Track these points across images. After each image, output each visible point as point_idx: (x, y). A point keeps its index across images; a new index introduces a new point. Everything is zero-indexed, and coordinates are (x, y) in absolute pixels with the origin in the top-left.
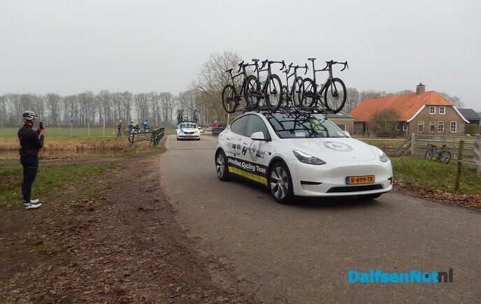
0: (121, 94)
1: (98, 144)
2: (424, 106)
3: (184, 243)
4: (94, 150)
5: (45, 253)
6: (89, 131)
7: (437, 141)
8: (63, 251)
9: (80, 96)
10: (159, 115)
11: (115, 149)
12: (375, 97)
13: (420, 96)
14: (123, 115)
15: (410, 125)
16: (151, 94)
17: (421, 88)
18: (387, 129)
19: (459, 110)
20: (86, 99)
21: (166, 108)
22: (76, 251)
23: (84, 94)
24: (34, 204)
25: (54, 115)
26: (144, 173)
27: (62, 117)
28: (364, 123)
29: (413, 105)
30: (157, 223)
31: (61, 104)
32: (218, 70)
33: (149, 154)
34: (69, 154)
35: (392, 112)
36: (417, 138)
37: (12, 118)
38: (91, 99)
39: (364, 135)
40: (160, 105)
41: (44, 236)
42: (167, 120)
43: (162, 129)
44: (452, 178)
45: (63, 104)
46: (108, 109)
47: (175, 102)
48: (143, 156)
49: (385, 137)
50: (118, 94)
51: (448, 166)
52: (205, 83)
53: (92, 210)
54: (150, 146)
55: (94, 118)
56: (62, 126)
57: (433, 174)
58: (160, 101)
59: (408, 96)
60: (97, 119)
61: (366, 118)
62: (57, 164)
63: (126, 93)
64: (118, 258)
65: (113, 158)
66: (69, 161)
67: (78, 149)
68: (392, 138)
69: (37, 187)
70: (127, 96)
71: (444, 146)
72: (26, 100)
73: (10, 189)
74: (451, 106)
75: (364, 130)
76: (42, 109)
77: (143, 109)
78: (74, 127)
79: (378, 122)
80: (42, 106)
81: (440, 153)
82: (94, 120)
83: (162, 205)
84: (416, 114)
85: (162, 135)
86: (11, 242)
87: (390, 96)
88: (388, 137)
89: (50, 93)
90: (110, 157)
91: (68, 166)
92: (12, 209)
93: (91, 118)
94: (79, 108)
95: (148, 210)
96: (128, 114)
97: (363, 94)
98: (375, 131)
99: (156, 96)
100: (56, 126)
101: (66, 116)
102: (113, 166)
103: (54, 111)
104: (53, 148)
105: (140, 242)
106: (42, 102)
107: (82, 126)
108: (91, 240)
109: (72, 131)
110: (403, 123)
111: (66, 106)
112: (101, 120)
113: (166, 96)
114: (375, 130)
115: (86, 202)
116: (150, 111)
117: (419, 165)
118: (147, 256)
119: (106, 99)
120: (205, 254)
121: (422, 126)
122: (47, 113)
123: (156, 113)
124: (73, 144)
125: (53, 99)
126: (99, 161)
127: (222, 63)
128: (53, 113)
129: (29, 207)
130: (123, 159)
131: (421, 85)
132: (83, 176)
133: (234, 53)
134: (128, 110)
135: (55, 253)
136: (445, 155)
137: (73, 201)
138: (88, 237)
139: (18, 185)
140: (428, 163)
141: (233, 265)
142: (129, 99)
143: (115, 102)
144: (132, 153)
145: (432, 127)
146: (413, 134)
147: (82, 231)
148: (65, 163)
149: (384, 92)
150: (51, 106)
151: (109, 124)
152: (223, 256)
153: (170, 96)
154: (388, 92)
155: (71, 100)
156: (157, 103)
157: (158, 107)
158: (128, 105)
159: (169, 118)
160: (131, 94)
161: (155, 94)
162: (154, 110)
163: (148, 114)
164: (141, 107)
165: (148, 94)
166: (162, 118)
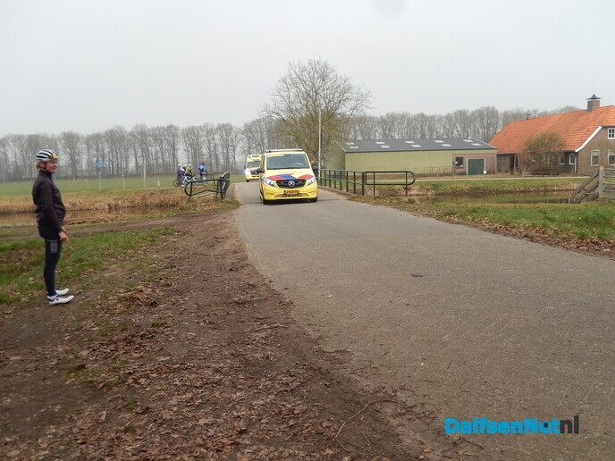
0: (163, 128)
1: (138, 200)
2: (600, 128)
4: (133, 208)
6: (124, 183)
9: (106, 133)
10: (216, 156)
11: (162, 206)
13: (592, 115)
14: (168, 159)
15: (580, 155)
16: (204, 126)
17: (593, 101)
18: (546, 162)
20: (115, 139)
21: (226, 145)
22: (143, 381)
23: (111, 131)
25: (74, 162)
27: (84, 165)
28: (511, 156)
29: (583, 127)
31: (82, 146)
33: (216, 211)
34: (101, 216)
35: (553, 139)
36: (607, 173)
37: (17, 168)
38: (123, 137)
39: (512, 174)
40: (217, 142)
42: (228, 163)
43: (227, 176)
45: (84, 146)
46: (145, 151)
47: (239, 136)
48: (208, 214)
49: (544, 175)
50: (158, 129)
52: (283, 106)
53: (153, 304)
55: (127, 164)
56: (85, 177)
58: (217, 137)
59: (571, 115)
60: (132, 165)
61: (513, 148)
62: (86, 230)
63: (170, 127)
65: (163, 220)
66: (102, 226)
67: (110, 208)
68: (554, 175)
69: (63, 267)
70: (171, 130)
72: (33, 142)
73: (22, 270)
75: (512, 167)
77: (195, 148)
78: (103, 177)
79: (533, 153)
82: (127, 167)
84: (591, 138)
85: (229, 183)
87: (545, 117)
88: (549, 174)
89: (66, 131)
90: (161, 217)
91: (102, 233)
93: (124, 164)
94: (107, 150)
96: (174, 155)
97: (506, 114)
98: (528, 167)
99: (212, 129)
100: (77, 178)
101: (89, 162)
102: (168, 231)
103: (72, 156)
104: (77, 208)
106: (56, 145)
107: (111, 176)
109: (101, 184)
110: (569, 154)
111: (89, 148)
112: (137, 166)
113: (225, 129)
114: (528, 164)
115: (141, 291)
116: (205, 151)
119: (142, 137)
121: (596, 157)
122: (64, 159)
123: (213, 154)
124: (103, 201)
125: (70, 139)
126: (145, 224)
127: (306, 77)
128: (71, 159)
130: (180, 219)
131: (594, 98)
132: (127, 248)
134: (174, 150)
139: (33, 264)
142: (174, 136)
143: (155, 140)
144: (190, 211)
145: (612, 158)
146: (602, 168)
149: (535, 111)
150: (68, 150)
153: (231, 128)
154: (541, 110)
155: (94, 140)
156: (213, 139)
157: (215, 145)
158: (174, 143)
159: (231, 160)
160: (176, 129)
161: (210, 127)
162: (209, 149)
163: (202, 155)
164: (191, 145)
165: (200, 128)
166: (222, 160)
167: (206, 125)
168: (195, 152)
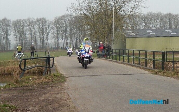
10: (36, 39)
16: (27, 19)
21: (42, 32)
40: (36, 30)
42: (43, 43)
47: (51, 26)
58: (36, 27)
63: (5, 20)
99: (33, 22)
113: (42, 22)
116: (28, 36)
123: (33, 38)
134: (7, 35)
142: (7, 25)
153: (45, 21)
156: (34, 28)
157: (35, 32)
158: (7, 31)
159: (45, 42)
160: (9, 21)
161: (31, 20)
162: (31, 34)
163: (26, 38)
164: (19, 32)
165: (25, 20)
166: (39, 42)
167: (29, 18)
168: (21, 36)
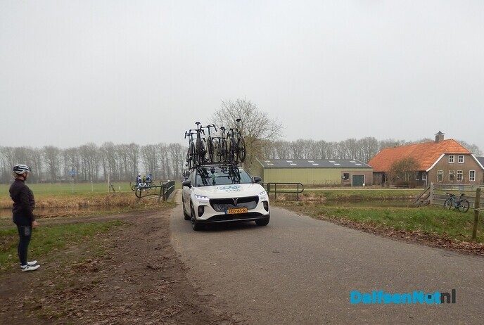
0: (127, 146)
1: (103, 200)
2: (444, 155)
3: (195, 302)
4: (99, 206)
5: (44, 317)
6: (92, 186)
7: (456, 190)
8: (65, 314)
9: (81, 148)
10: (168, 168)
11: (121, 205)
12: (393, 146)
13: (439, 145)
14: (130, 169)
15: (429, 174)
16: (159, 145)
17: (440, 136)
18: (406, 179)
19: (477, 158)
20: (88, 152)
21: (176, 160)
22: (79, 314)
23: (85, 147)
24: (32, 265)
25: (53, 170)
26: (153, 230)
27: (62, 172)
28: (383, 174)
29: (432, 154)
30: (167, 282)
31: (60, 158)
32: (231, 119)
33: (158, 209)
35: (412, 162)
36: (436, 187)
38: (94, 152)
39: (383, 186)
40: (169, 157)
41: (43, 300)
43: (172, 183)
44: (470, 226)
45: (62, 157)
46: (112, 163)
48: (152, 211)
49: (404, 187)
50: (123, 146)
51: (467, 215)
53: (96, 270)
54: (159, 201)
55: (97, 173)
56: (62, 182)
57: (452, 224)
58: (169, 153)
59: (426, 144)
60: (101, 173)
61: (385, 167)
62: (57, 222)
63: (132, 145)
64: (124, 319)
65: (118, 215)
66: (70, 219)
67: (80, 206)
68: (411, 188)
69: (35, 247)
70: (133, 147)
71: (463, 195)
72: (20, 153)
74: (469, 155)
75: (383, 180)
76: (39, 163)
77: (151, 161)
78: (75, 182)
79: (397, 172)
80: (39, 159)
81: (459, 202)
82: (97, 175)
83: (173, 262)
84: (436, 163)
85: (173, 189)
86: (6, 308)
87: (410, 145)
88: (408, 187)
89: (48, 145)
90: (116, 214)
91: (69, 224)
92: (7, 272)
93: (95, 173)
94: (81, 161)
95: (157, 269)
96: (135, 167)
97: (382, 143)
98: (394, 181)
99: (165, 148)
100: (55, 182)
101: (66, 170)
102: (119, 223)
103: (52, 165)
104: (53, 206)
105: (148, 302)
106: (39, 156)
107: (84, 181)
108: (94, 302)
109: (73, 187)
110: (422, 173)
111: (66, 159)
112: (105, 174)
113: (176, 148)
115: (90, 262)
116: (159, 163)
117: (437, 214)
118: (157, 316)
119: (110, 152)
120: (217, 312)
121: (441, 175)
122: (45, 167)
123: (166, 166)
124: (75, 201)
125: (51, 152)
126: (104, 218)
127: (235, 112)
128: (51, 167)
129: (26, 269)
130: (130, 215)
131: (440, 133)
132: (86, 234)
133: (247, 101)
134: (135, 163)
135: (55, 317)
136: (463, 204)
137: (75, 262)
138: (92, 299)
140: (447, 213)
141: (247, 322)
142: (135, 152)
143: (121, 155)
144: (140, 209)
145: (451, 176)
146: (432, 184)
147: (85, 292)
148: (66, 222)
149: (403, 141)
150: (49, 160)
151: (115, 178)
152: (237, 313)
153: (180, 147)
154: (407, 141)
155: (71, 153)
156: (166, 155)
157: (167, 160)
158: (135, 158)
160: (137, 146)
161: (163, 146)
162: (163, 162)
163: (157, 167)
164: (149, 159)
165: (156, 146)
166: (172, 171)
168: (152, 165)
